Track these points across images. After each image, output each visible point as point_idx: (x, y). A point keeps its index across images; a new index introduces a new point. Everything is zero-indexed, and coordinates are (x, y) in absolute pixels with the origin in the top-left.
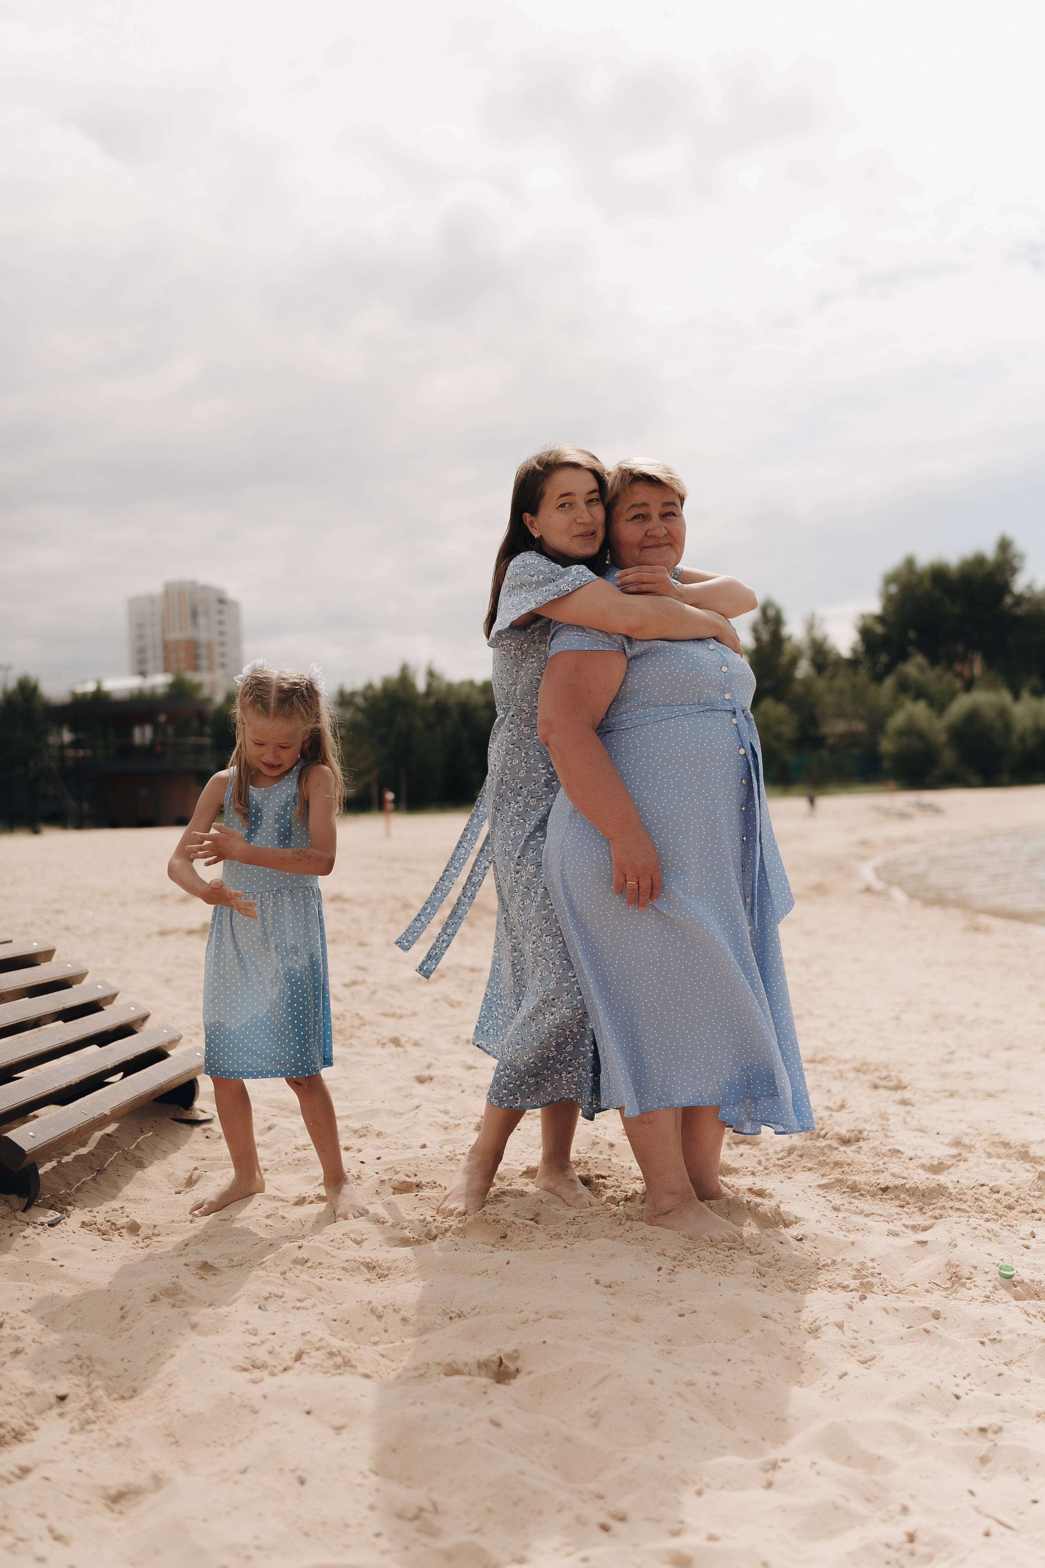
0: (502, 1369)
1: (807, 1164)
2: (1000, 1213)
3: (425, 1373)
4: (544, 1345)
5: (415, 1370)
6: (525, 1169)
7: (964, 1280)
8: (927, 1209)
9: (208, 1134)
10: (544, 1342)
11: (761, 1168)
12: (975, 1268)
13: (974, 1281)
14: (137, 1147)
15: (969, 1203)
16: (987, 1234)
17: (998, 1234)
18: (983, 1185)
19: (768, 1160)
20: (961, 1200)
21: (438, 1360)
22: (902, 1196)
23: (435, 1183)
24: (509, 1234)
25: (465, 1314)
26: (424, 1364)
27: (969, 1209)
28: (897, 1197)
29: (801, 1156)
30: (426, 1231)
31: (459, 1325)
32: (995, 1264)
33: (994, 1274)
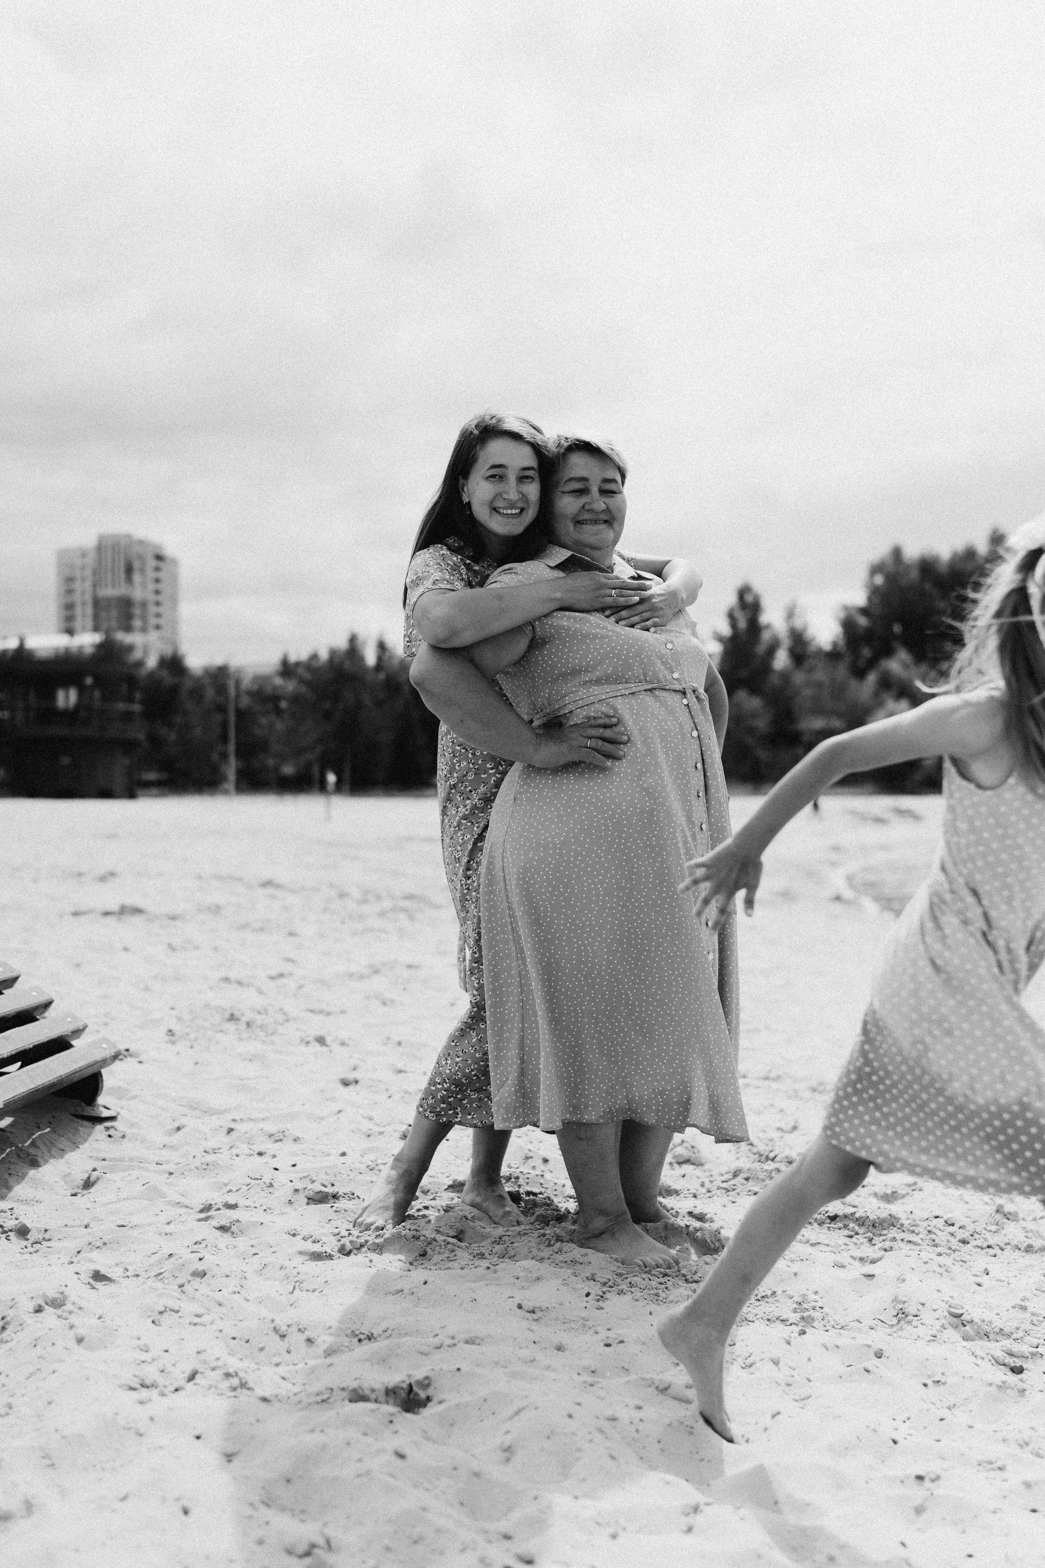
0: (411, 1396)
1: (752, 1188)
2: (953, 1248)
3: (328, 1398)
4: (458, 1373)
5: (317, 1395)
6: (451, 1182)
7: (910, 1318)
8: (876, 1240)
9: (111, 1132)
10: (459, 1369)
11: (704, 1190)
12: (923, 1304)
13: (921, 1319)
14: (33, 1144)
15: (921, 1236)
16: (938, 1269)
17: (950, 1270)
18: (937, 1217)
19: (711, 1182)
20: (913, 1232)
21: (344, 1385)
22: (851, 1225)
23: (353, 1194)
24: (429, 1252)
25: (375, 1336)
26: (327, 1389)
27: (920, 1242)
28: (846, 1226)
29: (747, 1179)
30: (339, 1246)
31: (368, 1347)
32: (943, 1301)
33: (943, 1312)
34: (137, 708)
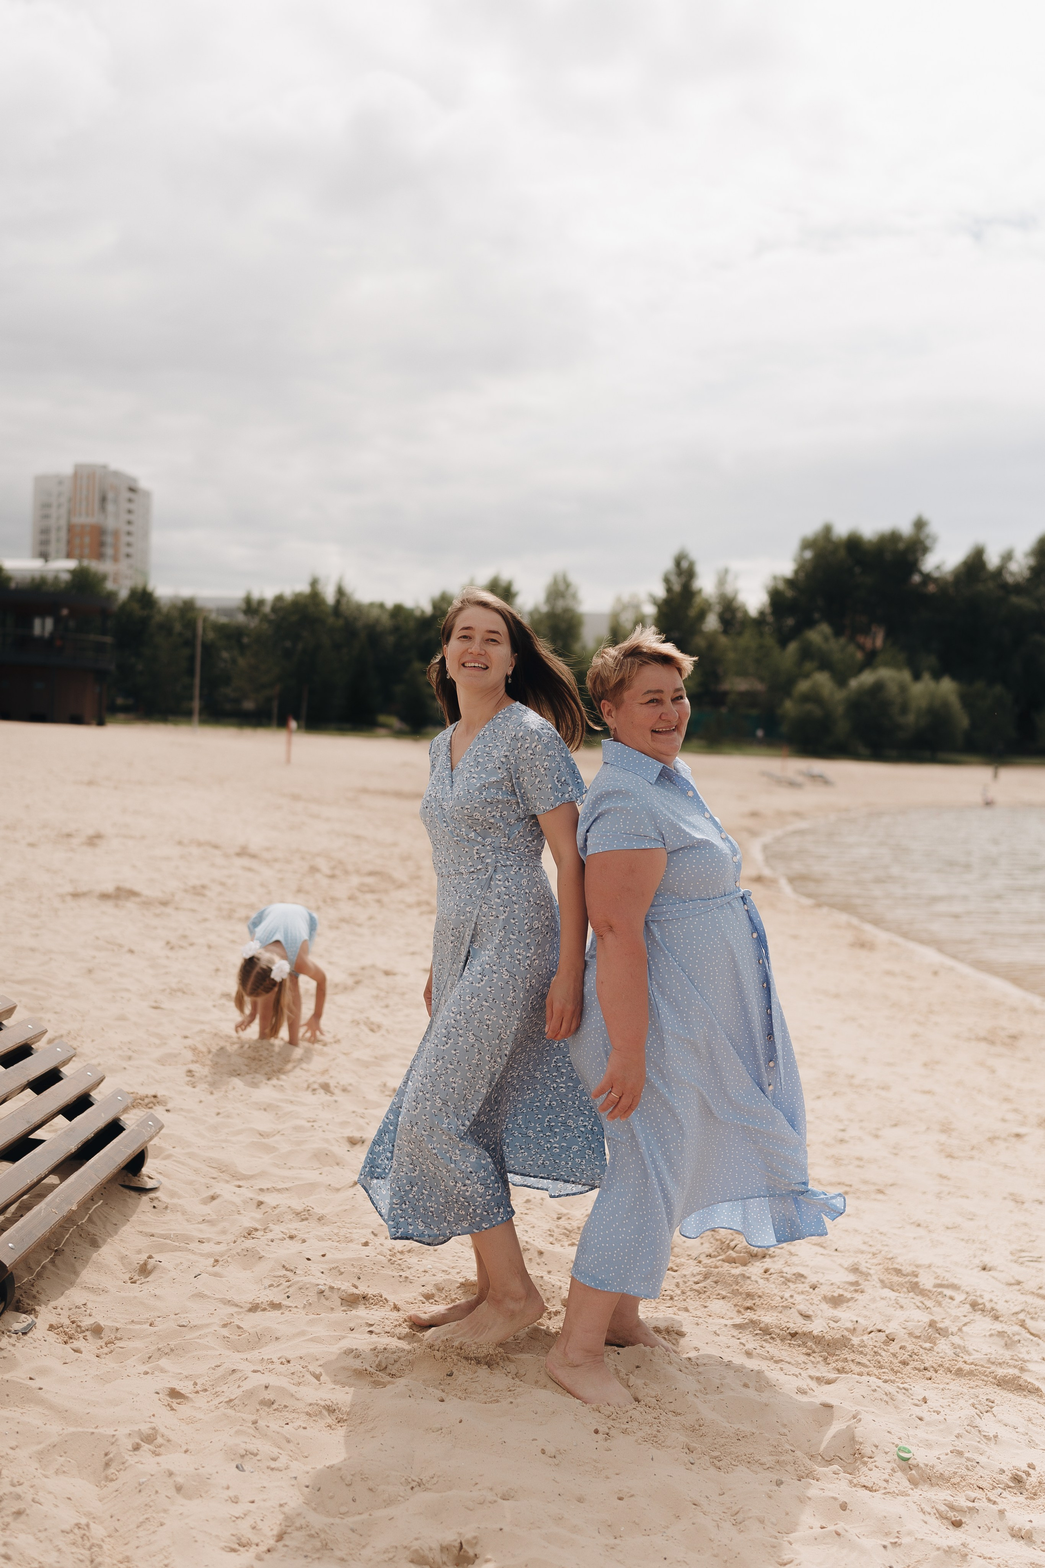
0: (462, 1553)
1: (721, 1292)
2: (896, 1369)
3: (394, 1556)
4: (500, 1532)
5: (384, 1552)
6: (463, 1280)
7: (866, 1459)
8: (830, 1359)
9: (155, 1203)
10: (501, 1529)
11: (679, 1292)
12: (877, 1447)
13: (875, 1462)
14: (90, 1220)
15: (869, 1357)
16: (885, 1398)
17: (895, 1398)
18: (880, 1331)
19: (685, 1282)
20: (861, 1353)
21: (405, 1544)
22: (809, 1344)
23: (381, 1297)
24: (455, 1372)
25: (424, 1482)
26: (392, 1547)
27: (868, 1363)
28: (804, 1344)
29: (716, 1282)
30: (377, 1362)
31: (422, 1497)
32: (893, 1444)
33: (892, 1457)
34: (108, 639)
